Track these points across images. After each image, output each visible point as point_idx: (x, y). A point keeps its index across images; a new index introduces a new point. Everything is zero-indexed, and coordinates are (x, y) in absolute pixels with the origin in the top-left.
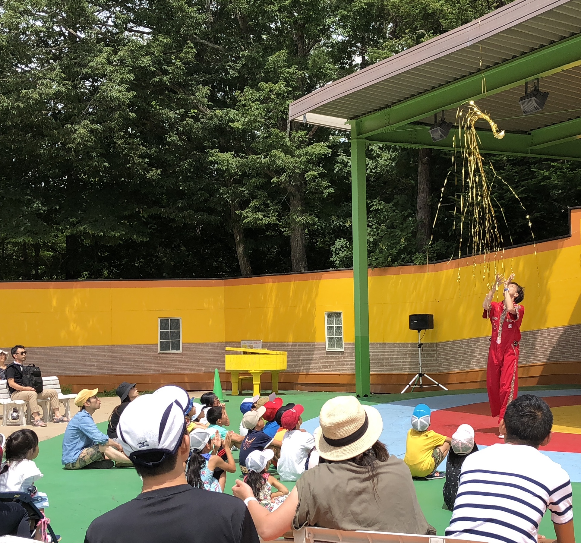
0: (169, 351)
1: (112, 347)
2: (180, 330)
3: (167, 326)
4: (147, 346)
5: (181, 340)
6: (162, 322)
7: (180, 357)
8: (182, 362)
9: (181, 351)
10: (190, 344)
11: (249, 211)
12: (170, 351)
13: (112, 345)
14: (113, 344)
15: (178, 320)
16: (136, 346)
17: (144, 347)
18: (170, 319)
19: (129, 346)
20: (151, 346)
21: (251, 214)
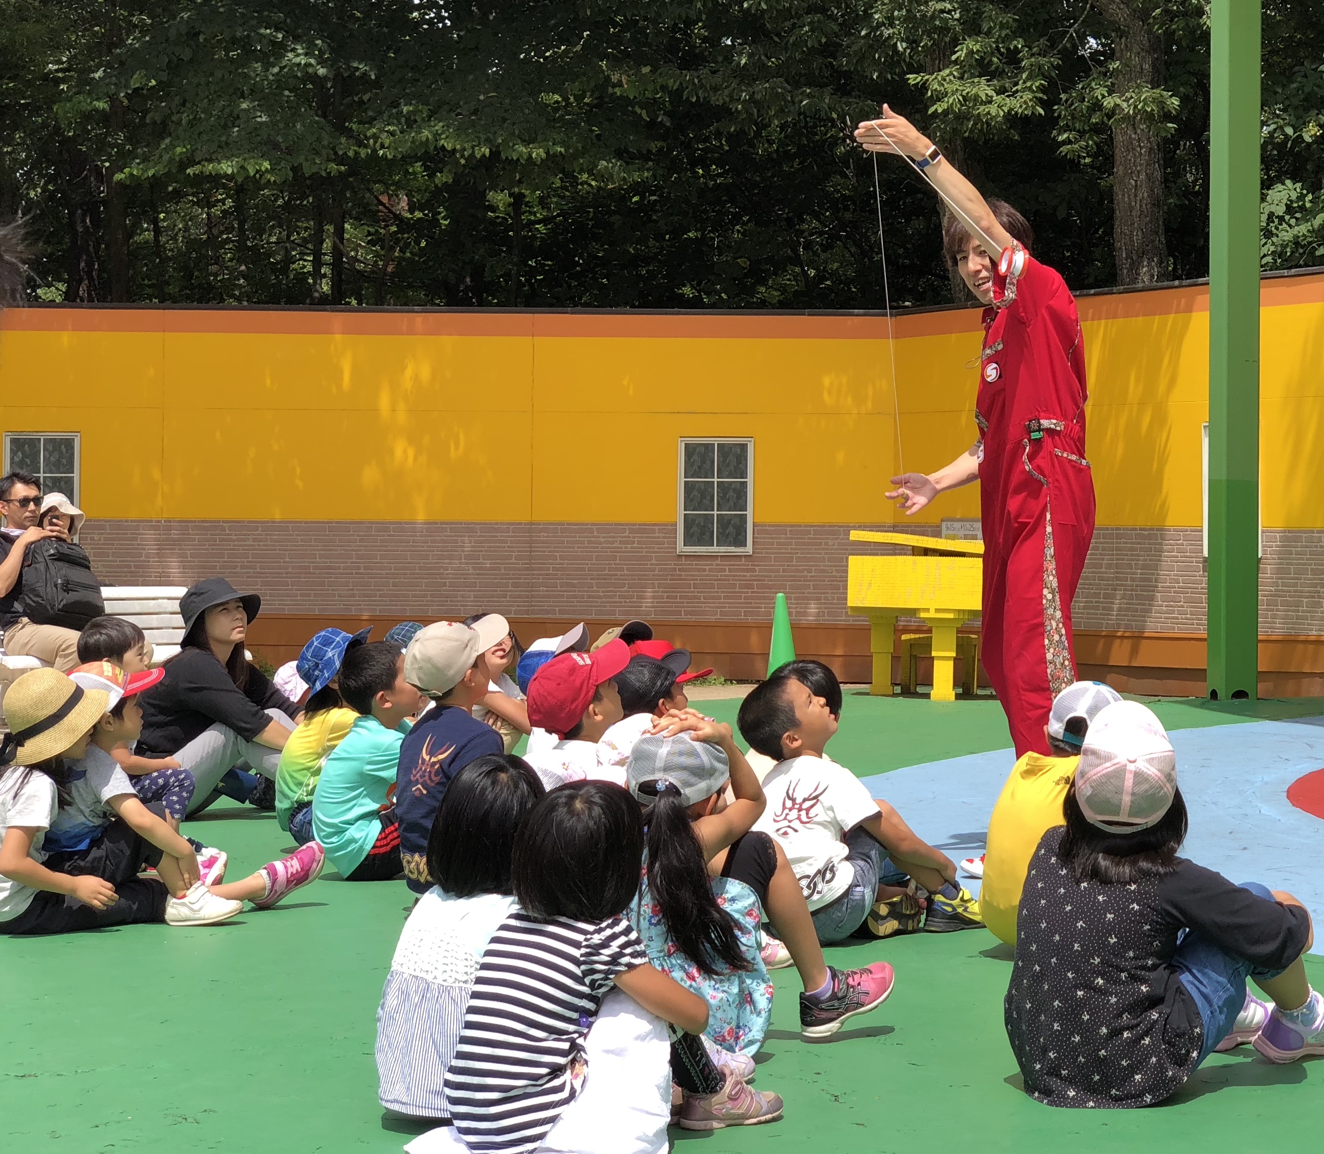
0: (710, 549)
1: (530, 528)
2: (750, 480)
3: (707, 466)
4: (643, 529)
5: (749, 513)
6: (690, 450)
7: (747, 571)
8: (750, 587)
9: (749, 549)
10: (778, 529)
11: (951, 73)
12: (715, 549)
13: (532, 524)
14: (536, 518)
15: (744, 447)
16: (605, 528)
17: (632, 531)
18: (716, 442)
19: (583, 528)
20: (653, 531)
21: (957, 85)
